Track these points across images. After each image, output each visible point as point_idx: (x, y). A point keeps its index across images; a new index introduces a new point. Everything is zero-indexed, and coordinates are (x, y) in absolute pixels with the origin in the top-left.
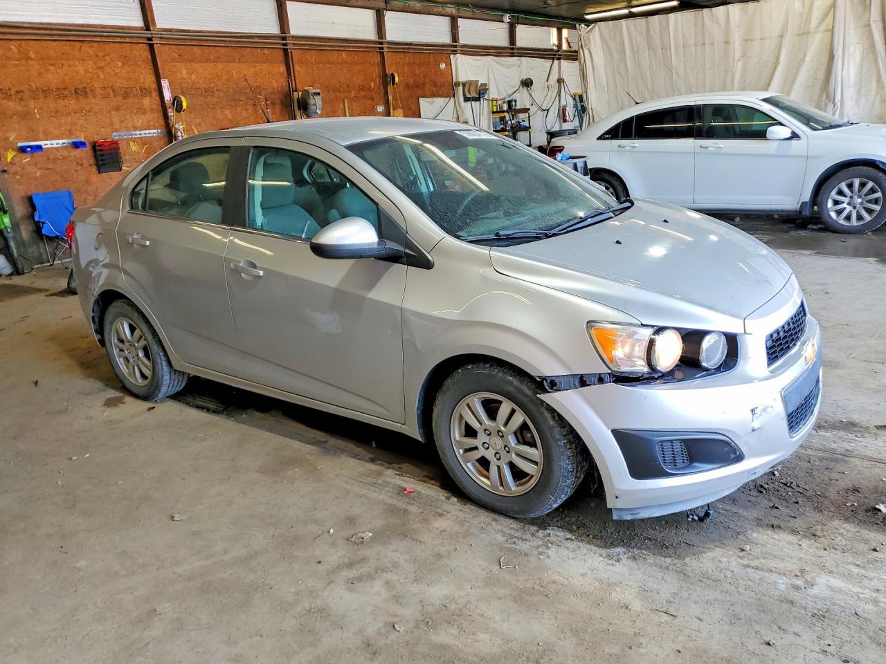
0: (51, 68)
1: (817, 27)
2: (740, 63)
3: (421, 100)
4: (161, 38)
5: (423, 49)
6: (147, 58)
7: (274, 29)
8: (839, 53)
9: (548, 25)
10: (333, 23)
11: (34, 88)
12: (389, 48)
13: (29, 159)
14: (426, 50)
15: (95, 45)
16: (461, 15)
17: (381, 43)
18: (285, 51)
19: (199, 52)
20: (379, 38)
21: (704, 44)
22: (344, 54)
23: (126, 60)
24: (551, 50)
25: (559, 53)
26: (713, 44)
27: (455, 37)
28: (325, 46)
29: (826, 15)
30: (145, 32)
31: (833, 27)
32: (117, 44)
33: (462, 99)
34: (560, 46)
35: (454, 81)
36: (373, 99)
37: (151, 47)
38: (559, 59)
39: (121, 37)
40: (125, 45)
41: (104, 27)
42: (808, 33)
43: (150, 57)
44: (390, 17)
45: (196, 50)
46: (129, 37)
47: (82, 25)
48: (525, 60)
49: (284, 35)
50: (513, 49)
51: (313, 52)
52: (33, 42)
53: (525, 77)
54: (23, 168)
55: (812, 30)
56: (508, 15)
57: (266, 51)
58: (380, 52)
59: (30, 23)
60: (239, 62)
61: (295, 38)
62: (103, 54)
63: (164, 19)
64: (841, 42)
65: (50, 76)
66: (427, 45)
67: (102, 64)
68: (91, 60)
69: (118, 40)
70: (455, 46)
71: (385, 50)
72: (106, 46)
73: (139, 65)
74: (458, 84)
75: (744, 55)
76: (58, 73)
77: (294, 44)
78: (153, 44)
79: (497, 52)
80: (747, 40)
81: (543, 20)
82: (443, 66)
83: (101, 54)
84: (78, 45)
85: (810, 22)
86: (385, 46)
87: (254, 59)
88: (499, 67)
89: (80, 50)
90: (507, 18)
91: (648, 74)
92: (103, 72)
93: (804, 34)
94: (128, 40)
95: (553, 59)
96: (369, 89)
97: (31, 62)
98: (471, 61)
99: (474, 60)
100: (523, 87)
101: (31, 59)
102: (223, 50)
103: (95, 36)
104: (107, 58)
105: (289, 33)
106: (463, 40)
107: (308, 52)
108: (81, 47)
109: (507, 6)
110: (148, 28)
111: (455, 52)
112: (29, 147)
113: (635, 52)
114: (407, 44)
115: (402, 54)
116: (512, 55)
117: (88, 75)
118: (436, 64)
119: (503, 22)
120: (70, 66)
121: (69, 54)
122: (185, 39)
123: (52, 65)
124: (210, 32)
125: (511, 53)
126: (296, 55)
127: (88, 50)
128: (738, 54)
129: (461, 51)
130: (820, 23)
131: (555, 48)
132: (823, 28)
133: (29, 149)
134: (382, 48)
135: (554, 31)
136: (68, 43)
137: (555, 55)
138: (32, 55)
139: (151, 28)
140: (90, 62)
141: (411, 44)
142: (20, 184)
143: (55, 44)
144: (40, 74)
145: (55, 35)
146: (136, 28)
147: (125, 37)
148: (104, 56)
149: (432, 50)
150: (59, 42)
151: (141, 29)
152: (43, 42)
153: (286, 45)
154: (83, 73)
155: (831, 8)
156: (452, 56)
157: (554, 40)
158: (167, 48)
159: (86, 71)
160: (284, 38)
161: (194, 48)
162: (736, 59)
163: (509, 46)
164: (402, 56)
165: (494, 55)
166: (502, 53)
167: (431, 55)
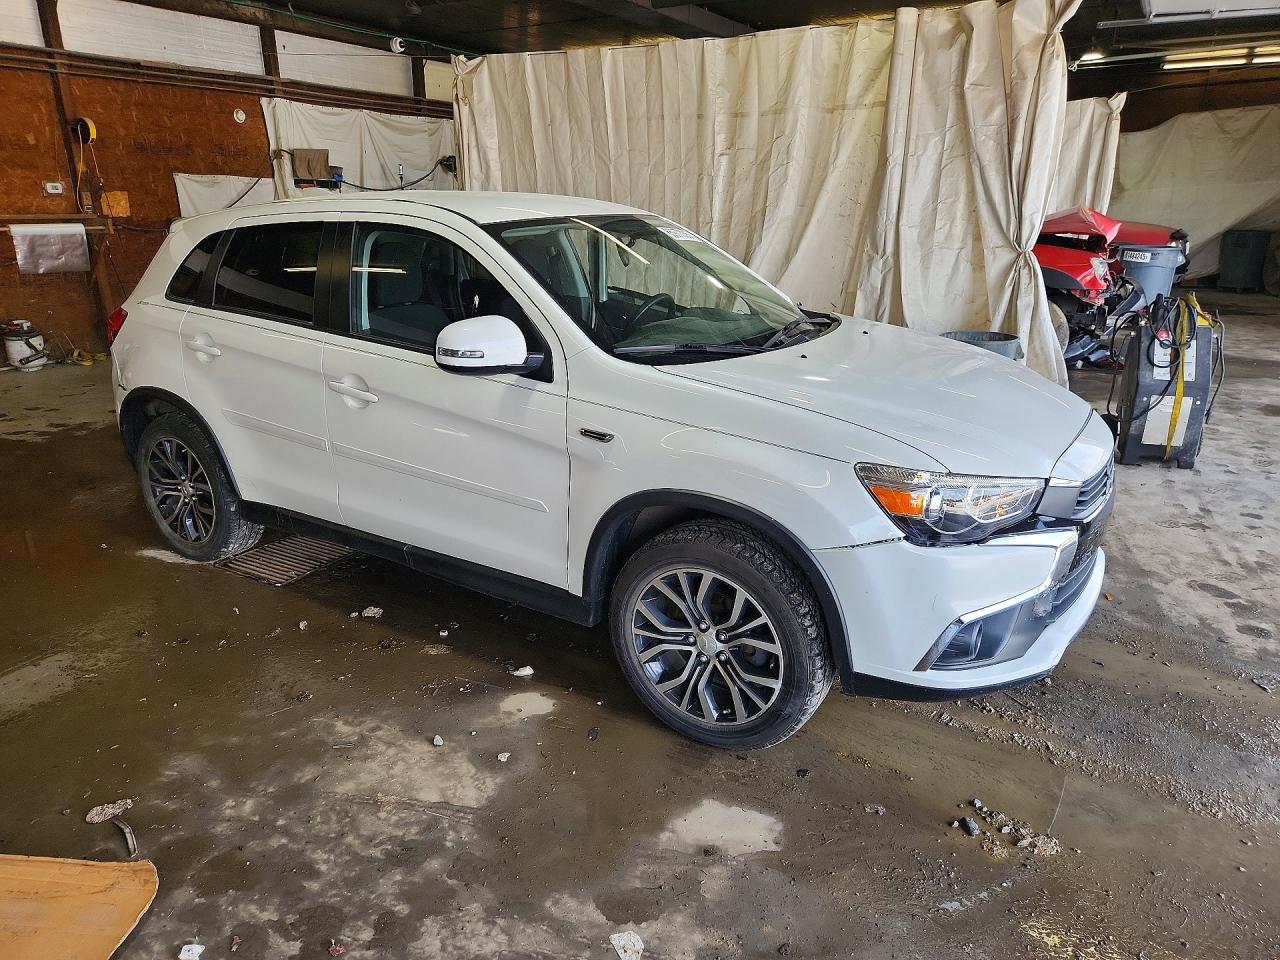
1: (861, 96)
2: (724, 160)
3: (181, 179)
5: (176, 78)
8: (896, 154)
12: (71, 65)
16: (280, 24)
17: (50, 55)
20: (47, 46)
21: (663, 118)
26: (678, 117)
27: (270, 64)
29: (877, 71)
31: (888, 96)
33: (290, 182)
35: (273, 147)
36: (32, 167)
42: (844, 107)
48: (449, 124)
50: (419, 102)
53: (447, 155)
55: (850, 102)
56: (399, 40)
58: (51, 73)
64: (902, 130)
70: (270, 83)
71: (61, 69)
74: (278, 154)
75: (731, 144)
80: (736, 115)
82: (240, 116)
85: (846, 82)
86: (60, 61)
88: (386, 131)
90: (397, 45)
91: (569, 170)
93: (834, 107)
96: (23, 146)
98: (313, 113)
99: (324, 113)
100: (445, 171)
106: (288, 70)
109: (395, 22)
111: (271, 93)
113: (549, 124)
115: (121, 83)
116: (416, 113)
118: (222, 112)
119: (391, 51)
125: (414, 109)
128: (721, 140)
129: (285, 92)
130: (866, 89)
132: (869, 99)
134: (53, 66)
141: (137, 65)
155: (887, 55)
156: (264, 101)
162: (717, 151)
163: (412, 95)
164: (121, 87)
165: (375, 110)
166: (396, 106)
167: (208, 93)
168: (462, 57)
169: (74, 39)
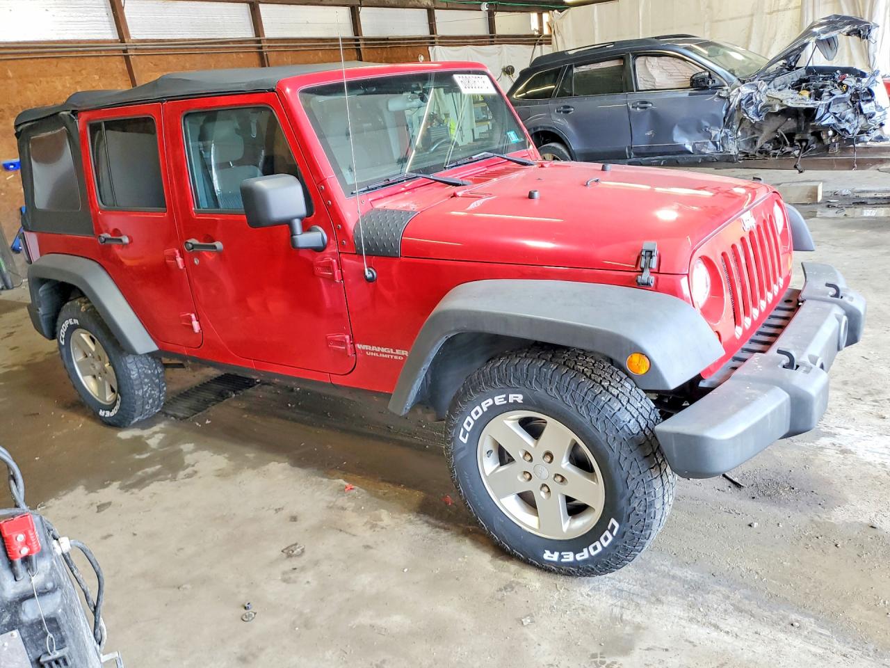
0: (30, 85)
1: (787, 5)
4: (136, 49)
5: (399, 43)
6: (123, 70)
7: (249, 33)
9: (527, 10)
10: (308, 23)
11: (14, 106)
12: (365, 44)
13: (12, 176)
14: (403, 43)
15: (72, 60)
16: (437, 6)
17: (357, 40)
18: (261, 54)
19: (175, 61)
20: (355, 35)
22: (320, 53)
23: (102, 73)
24: (533, 36)
25: (541, 38)
27: (432, 29)
28: (300, 46)
30: (120, 44)
32: (93, 58)
34: (541, 31)
37: (127, 58)
38: (541, 44)
39: (96, 51)
40: (101, 58)
41: (79, 42)
42: (778, 11)
43: (126, 68)
44: (364, 12)
45: (171, 58)
46: (104, 50)
47: (58, 42)
48: (505, 47)
49: (258, 38)
50: (492, 37)
51: (288, 53)
52: (11, 61)
53: (506, 65)
54: (8, 185)
55: (782, 8)
56: (486, 3)
57: (242, 55)
58: (357, 49)
59: (7, 43)
60: (215, 67)
61: (270, 40)
62: (80, 69)
63: (137, 31)
65: (28, 93)
66: (404, 39)
67: (79, 79)
68: (69, 75)
69: (94, 54)
70: (432, 39)
71: (362, 46)
72: (82, 60)
73: (116, 77)
76: (36, 91)
77: (269, 47)
78: (128, 56)
79: (477, 41)
81: (522, 6)
82: (422, 58)
83: (77, 69)
84: (54, 61)
86: (361, 42)
87: (230, 64)
88: (479, 56)
89: (57, 66)
90: (484, 7)
92: (81, 86)
94: (103, 54)
95: (535, 44)
97: (9, 81)
98: (449, 51)
99: (453, 50)
100: (505, 75)
101: (10, 78)
102: (198, 57)
103: (71, 52)
104: (84, 72)
105: (264, 36)
106: (441, 31)
107: (284, 53)
108: (58, 63)
110: (122, 41)
111: (433, 44)
112: (12, 164)
114: (384, 39)
116: (492, 43)
117: (66, 90)
118: (414, 57)
119: (481, 10)
120: (47, 82)
121: (46, 71)
122: (160, 49)
123: (30, 83)
124: (185, 40)
125: (491, 41)
126: (272, 57)
127: (66, 65)
129: (439, 42)
131: (536, 33)
132: (792, 5)
133: (12, 167)
134: (359, 45)
135: (534, 16)
136: (45, 60)
137: (537, 40)
138: (10, 74)
139: (126, 40)
140: (67, 77)
141: (388, 39)
142: (6, 201)
143: (32, 61)
144: (19, 92)
145: (32, 53)
146: (111, 41)
147: (101, 51)
148: (80, 71)
149: (410, 43)
150: (36, 60)
151: (116, 41)
152: (19, 61)
153: (261, 48)
154: (60, 88)
156: (430, 48)
157: (534, 25)
158: (142, 58)
159: (64, 86)
160: (259, 42)
161: (170, 57)
163: (488, 34)
164: (379, 51)
165: (474, 45)
166: (482, 41)
167: (409, 48)
168: (556, 11)
169: (367, 32)
